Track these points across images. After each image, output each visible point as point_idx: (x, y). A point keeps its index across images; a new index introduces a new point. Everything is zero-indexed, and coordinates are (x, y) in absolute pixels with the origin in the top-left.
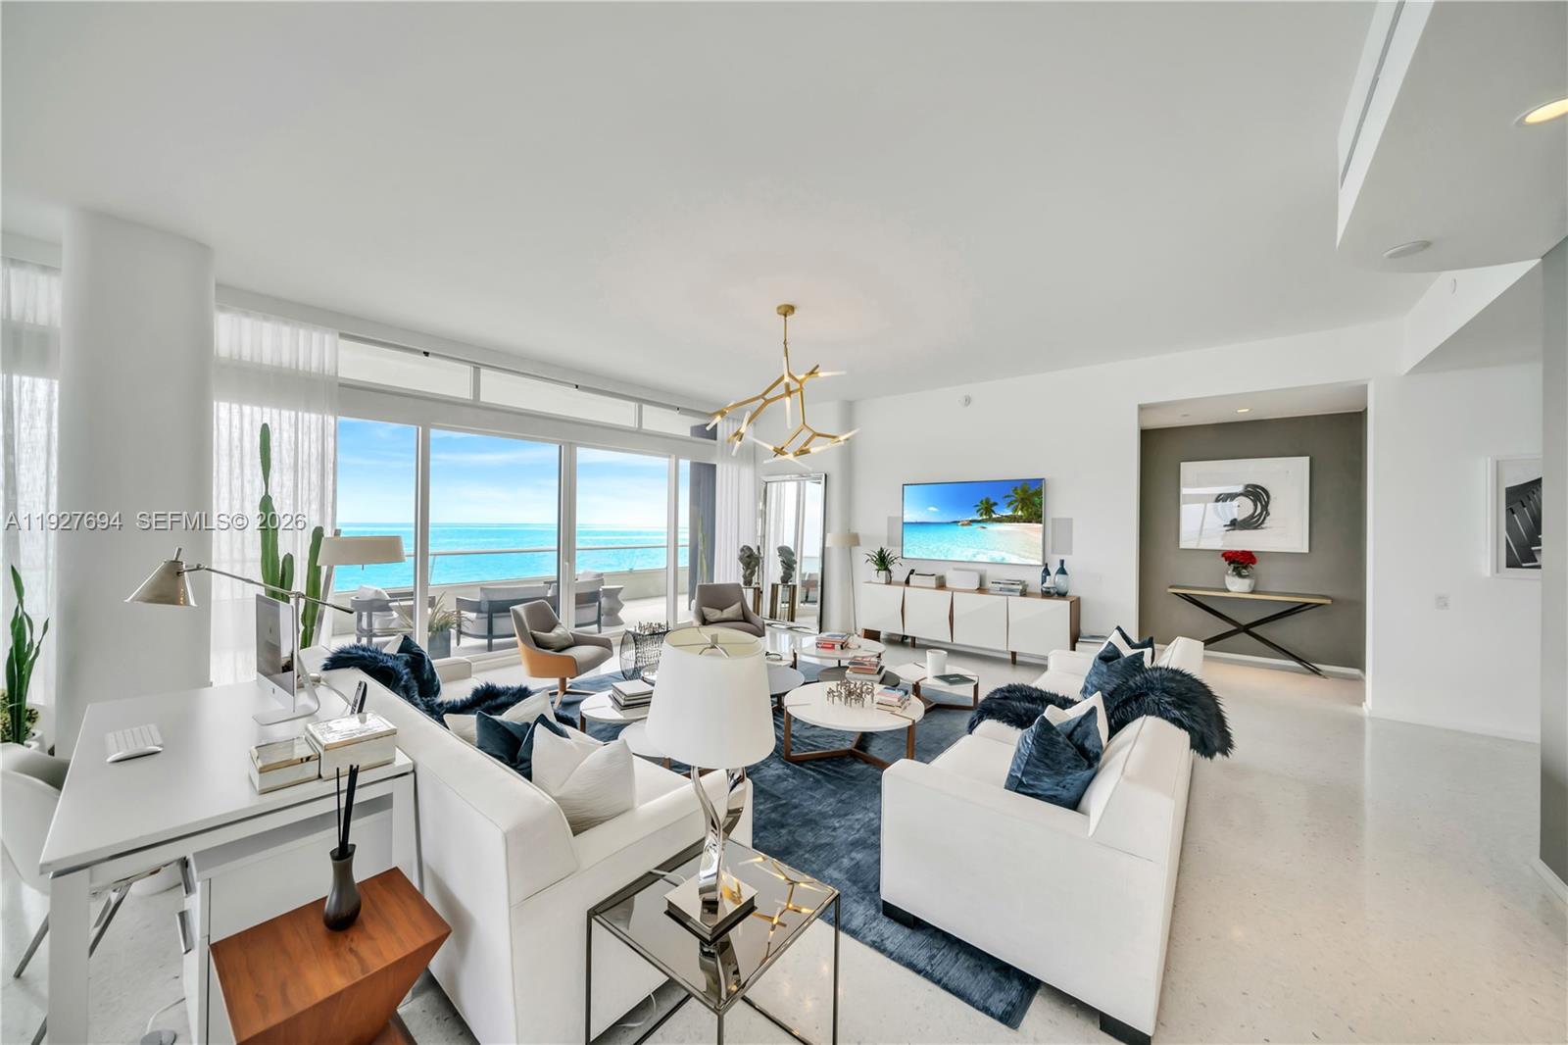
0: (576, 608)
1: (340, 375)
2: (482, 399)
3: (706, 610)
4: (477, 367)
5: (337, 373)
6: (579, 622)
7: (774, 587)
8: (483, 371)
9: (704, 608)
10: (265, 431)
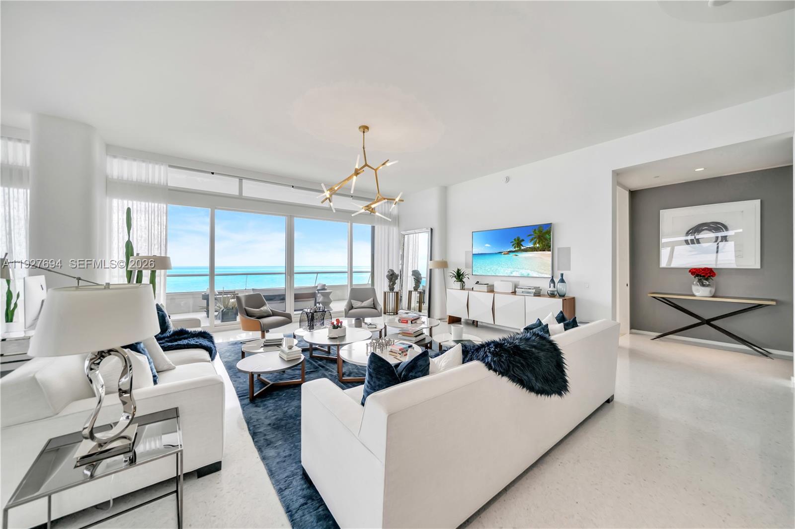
0: (295, 301)
1: (169, 185)
2: (243, 195)
3: (353, 302)
4: (241, 179)
5: (167, 184)
6: (296, 309)
7: (410, 292)
8: (244, 181)
9: (352, 301)
10: (129, 210)
